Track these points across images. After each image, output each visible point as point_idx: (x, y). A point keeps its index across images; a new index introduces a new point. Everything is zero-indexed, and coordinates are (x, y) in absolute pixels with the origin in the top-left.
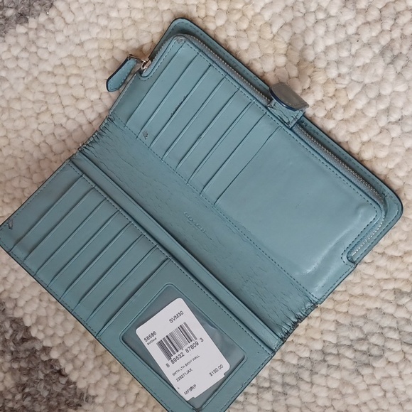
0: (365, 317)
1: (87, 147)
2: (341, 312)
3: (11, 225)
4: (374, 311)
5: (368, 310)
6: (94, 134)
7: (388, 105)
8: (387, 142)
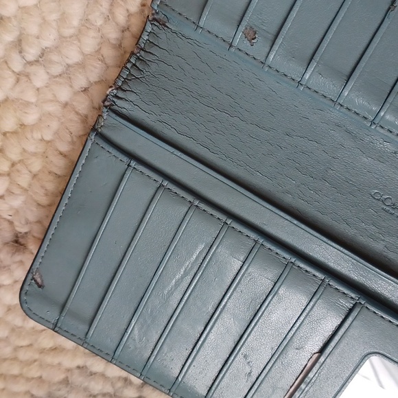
0: (66, 382)
1: (120, 94)
2: (33, 378)
3: (39, 280)
4: (77, 371)
5: (68, 370)
6: (129, 61)
7: (17, 33)
8: (30, 97)
